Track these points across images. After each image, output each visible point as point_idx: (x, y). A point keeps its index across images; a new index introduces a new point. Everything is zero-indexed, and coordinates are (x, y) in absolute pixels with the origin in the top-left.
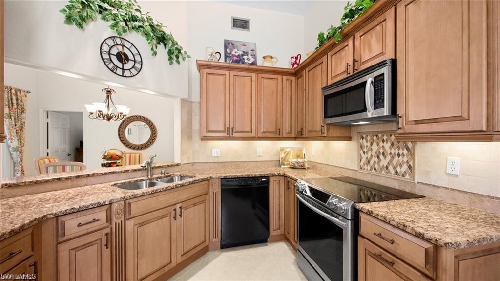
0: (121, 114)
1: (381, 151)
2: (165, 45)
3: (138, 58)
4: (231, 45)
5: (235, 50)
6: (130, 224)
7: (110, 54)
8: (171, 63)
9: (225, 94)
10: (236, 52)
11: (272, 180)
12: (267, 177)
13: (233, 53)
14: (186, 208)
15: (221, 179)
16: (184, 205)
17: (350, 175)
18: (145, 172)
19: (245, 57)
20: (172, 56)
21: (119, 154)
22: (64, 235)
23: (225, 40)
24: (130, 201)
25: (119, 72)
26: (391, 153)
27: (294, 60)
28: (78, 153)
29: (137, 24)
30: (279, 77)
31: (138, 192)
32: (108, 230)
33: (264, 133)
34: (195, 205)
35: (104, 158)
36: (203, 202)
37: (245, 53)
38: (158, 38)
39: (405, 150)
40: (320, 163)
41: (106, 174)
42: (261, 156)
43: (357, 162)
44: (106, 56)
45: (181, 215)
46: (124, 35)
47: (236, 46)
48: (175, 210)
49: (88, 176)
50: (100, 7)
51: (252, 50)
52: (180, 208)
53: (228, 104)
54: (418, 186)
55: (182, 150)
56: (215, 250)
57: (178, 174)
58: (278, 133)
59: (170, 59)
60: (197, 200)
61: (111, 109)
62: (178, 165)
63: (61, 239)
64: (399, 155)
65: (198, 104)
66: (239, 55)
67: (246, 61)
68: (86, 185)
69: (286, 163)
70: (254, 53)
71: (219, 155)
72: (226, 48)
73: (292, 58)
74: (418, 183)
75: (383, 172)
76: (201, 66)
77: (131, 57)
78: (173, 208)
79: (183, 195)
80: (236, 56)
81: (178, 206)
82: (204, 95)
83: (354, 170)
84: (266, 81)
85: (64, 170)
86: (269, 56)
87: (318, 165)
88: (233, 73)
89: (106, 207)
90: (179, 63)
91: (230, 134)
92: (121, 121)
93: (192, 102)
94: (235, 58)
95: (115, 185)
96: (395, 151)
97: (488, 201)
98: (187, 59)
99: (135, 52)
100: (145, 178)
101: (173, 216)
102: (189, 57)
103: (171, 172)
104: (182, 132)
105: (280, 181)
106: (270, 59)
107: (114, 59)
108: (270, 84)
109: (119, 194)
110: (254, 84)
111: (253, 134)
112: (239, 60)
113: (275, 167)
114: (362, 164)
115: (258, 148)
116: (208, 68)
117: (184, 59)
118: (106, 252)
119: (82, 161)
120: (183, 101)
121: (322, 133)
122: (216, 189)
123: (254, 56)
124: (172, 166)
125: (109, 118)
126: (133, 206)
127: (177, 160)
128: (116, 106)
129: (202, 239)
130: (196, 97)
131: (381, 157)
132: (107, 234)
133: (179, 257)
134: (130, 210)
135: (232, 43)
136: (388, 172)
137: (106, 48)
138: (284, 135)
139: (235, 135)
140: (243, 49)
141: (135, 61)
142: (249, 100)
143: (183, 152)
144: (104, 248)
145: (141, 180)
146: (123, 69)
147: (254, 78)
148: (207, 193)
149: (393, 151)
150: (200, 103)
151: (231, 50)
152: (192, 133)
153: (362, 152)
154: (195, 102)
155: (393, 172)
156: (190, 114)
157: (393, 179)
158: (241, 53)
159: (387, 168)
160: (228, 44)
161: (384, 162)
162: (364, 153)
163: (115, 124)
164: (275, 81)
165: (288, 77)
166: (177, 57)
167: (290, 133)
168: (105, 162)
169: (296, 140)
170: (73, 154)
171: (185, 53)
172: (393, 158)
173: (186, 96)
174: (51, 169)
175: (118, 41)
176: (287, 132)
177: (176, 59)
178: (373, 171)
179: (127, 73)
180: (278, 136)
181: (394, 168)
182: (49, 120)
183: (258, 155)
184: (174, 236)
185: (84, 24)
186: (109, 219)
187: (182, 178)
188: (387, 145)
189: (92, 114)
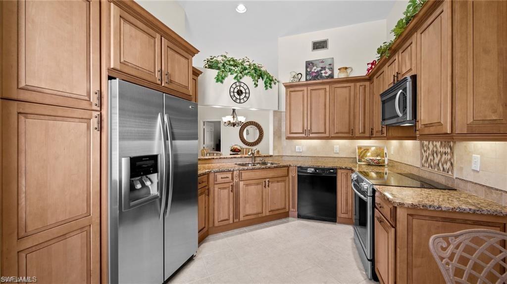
0: (240, 122)
1: (435, 149)
2: (263, 79)
3: (247, 91)
4: (311, 64)
5: (315, 67)
6: (241, 183)
7: (234, 92)
8: (267, 89)
9: (303, 105)
10: (315, 70)
11: (339, 172)
12: (335, 169)
13: (313, 71)
14: (272, 182)
15: (298, 167)
16: (271, 180)
17: (415, 172)
18: (251, 159)
19: (323, 72)
20: (267, 84)
21: (239, 148)
22: (216, 181)
23: (306, 62)
24: (242, 171)
25: (238, 101)
26: (440, 151)
27: (370, 66)
28: (218, 147)
29: (247, 71)
30: (352, 84)
31: (246, 168)
32: (232, 184)
33: (336, 133)
34: (278, 182)
35: (231, 150)
36: (284, 181)
37: (323, 68)
38: (258, 75)
39: (449, 149)
40: (397, 162)
41: (232, 158)
42: (338, 153)
43: (420, 160)
44: (232, 94)
45: (268, 186)
46: (241, 81)
47: (316, 65)
48: (265, 182)
49: (224, 158)
50: (229, 69)
51: (330, 65)
52: (268, 181)
53: (305, 112)
54: (456, 181)
55: (274, 146)
56: (294, 217)
57: (271, 162)
58: (351, 133)
59: (266, 86)
60: (279, 179)
61: (235, 119)
62: (271, 156)
63: (216, 183)
64: (445, 153)
65: (285, 113)
66: (317, 71)
67: (323, 75)
68: (223, 163)
69: (363, 160)
70: (331, 66)
71: (301, 151)
72: (307, 67)
73: (368, 64)
74: (456, 178)
75: (436, 170)
76: (287, 86)
77: (244, 91)
78: (264, 180)
79: (271, 174)
80: (315, 73)
81: (267, 180)
82: (288, 108)
83: (418, 167)
84: (339, 90)
85: (213, 155)
86: (343, 68)
87: (396, 164)
88: (309, 88)
89: (231, 172)
90: (271, 87)
91: (307, 134)
92: (240, 127)
93: (281, 112)
94: (314, 74)
95: (236, 164)
96: (443, 150)
97: (495, 193)
98: (277, 83)
99: (245, 87)
100: (251, 162)
101: (264, 185)
102: (278, 82)
103: (267, 160)
104: (274, 134)
105: (347, 173)
106: (345, 70)
107: (236, 94)
108: (342, 92)
109: (237, 167)
110: (328, 94)
111: (327, 135)
112: (318, 76)
113: (352, 163)
114: (423, 162)
115: (335, 146)
116: (291, 87)
117: (275, 83)
118: (231, 194)
119: (220, 151)
120: (275, 112)
121: (382, 134)
122: (294, 174)
123: (332, 69)
124: (267, 156)
125: (234, 125)
126: (243, 175)
127: (271, 153)
128: (238, 117)
129: (283, 206)
130: (283, 109)
131: (435, 155)
132: (232, 185)
133: (267, 211)
134: (241, 176)
135: (312, 63)
136: (439, 169)
137: (232, 90)
138: (357, 135)
139: (311, 135)
140: (322, 65)
141: (246, 93)
142: (323, 107)
143: (275, 148)
144: (230, 192)
145: (249, 163)
146: (240, 99)
147: (328, 89)
148: (288, 175)
149: (442, 150)
150: (286, 112)
151: (311, 69)
152: (281, 134)
153: (423, 151)
154: (283, 112)
155: (442, 169)
156: (280, 120)
157: (442, 175)
158: (319, 69)
159: (438, 165)
160: (309, 64)
161: (436, 161)
162: (425, 151)
163: (238, 128)
164: (348, 89)
165: (362, 83)
166: (270, 84)
167: (364, 132)
168: (232, 153)
169: (370, 139)
170: (215, 148)
171: (276, 79)
172: (441, 155)
173: (276, 109)
174: (208, 154)
175: (238, 84)
176: (360, 132)
177: (269, 85)
178: (430, 168)
179: (242, 101)
180: (351, 136)
181: (442, 165)
182: (205, 127)
183: (335, 152)
184: (264, 197)
185: (223, 80)
186: (232, 179)
187: (272, 164)
188: (438, 144)
189: (225, 123)
